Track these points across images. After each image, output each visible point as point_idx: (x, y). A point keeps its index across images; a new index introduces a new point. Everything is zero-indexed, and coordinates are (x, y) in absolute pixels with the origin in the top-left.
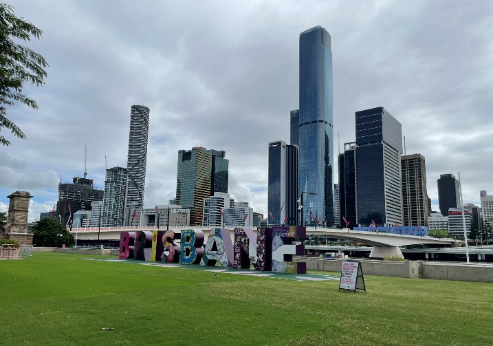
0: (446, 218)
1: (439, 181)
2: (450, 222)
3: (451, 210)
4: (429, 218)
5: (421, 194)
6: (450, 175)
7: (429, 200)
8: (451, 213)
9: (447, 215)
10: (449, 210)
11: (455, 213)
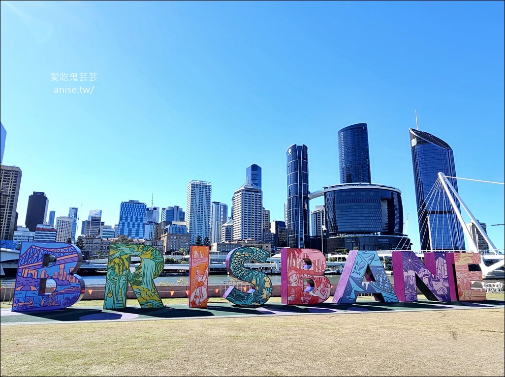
0: (32, 234)
1: (30, 197)
2: (36, 238)
3: (38, 226)
4: (15, 232)
5: (11, 207)
6: (43, 193)
7: (17, 214)
8: (39, 229)
9: (34, 231)
10: (37, 227)
11: (43, 229)
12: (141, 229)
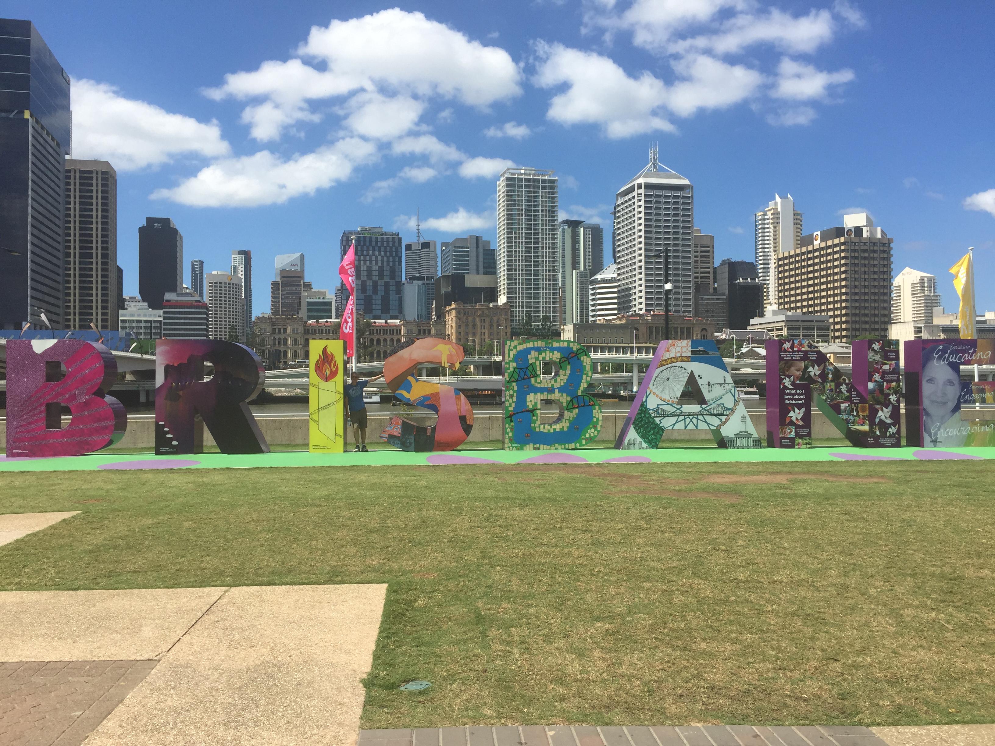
0: (157, 315)
1: (141, 230)
2: (165, 324)
3: (168, 296)
4: (121, 312)
5: (105, 256)
6: (166, 222)
7: (120, 271)
8: (169, 303)
9: (160, 308)
10: (166, 298)
11: (177, 305)
12: (393, 295)
